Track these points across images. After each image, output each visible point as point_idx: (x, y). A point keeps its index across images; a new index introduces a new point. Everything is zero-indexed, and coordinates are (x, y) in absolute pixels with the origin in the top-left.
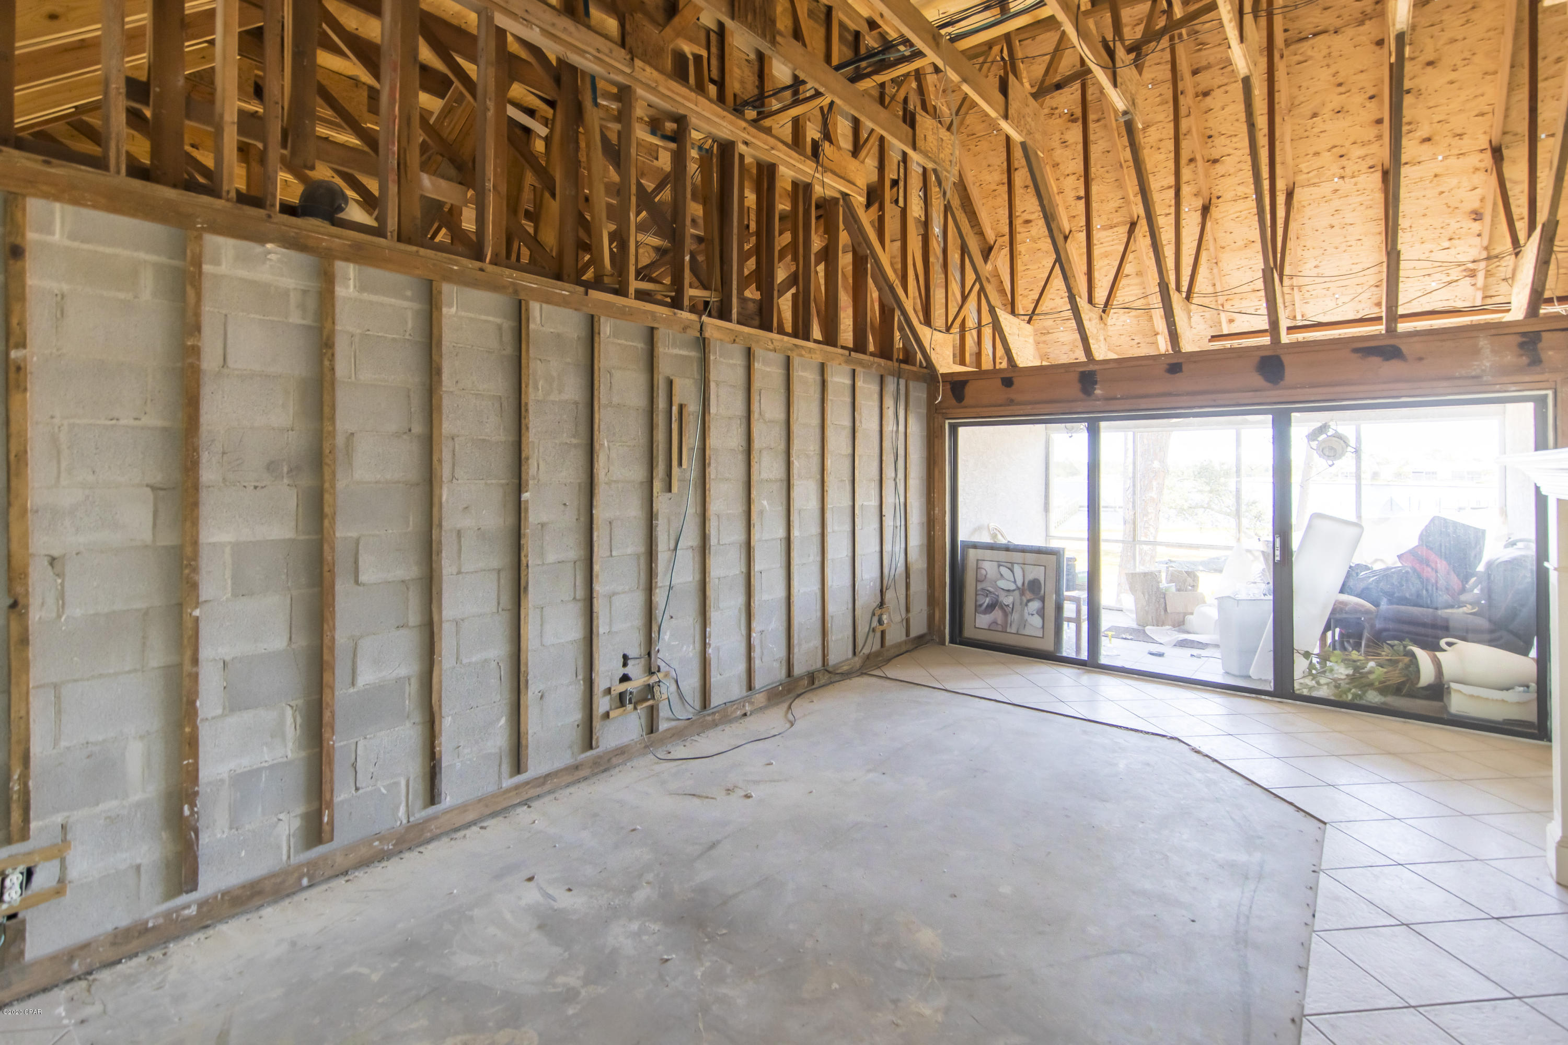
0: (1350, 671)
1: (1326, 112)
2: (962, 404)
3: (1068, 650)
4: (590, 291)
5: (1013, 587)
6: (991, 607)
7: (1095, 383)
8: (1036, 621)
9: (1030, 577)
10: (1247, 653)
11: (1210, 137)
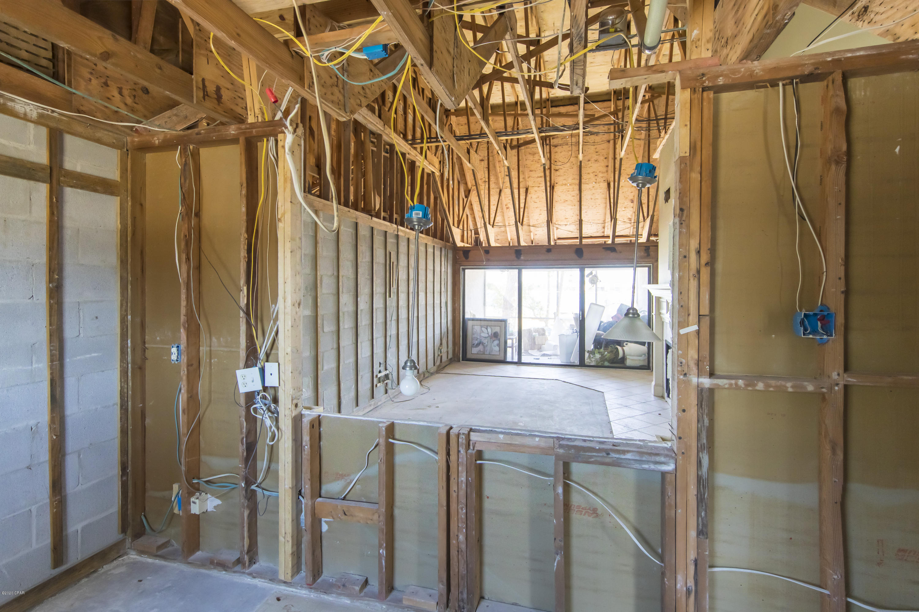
0: (600, 356)
1: (592, 160)
2: (468, 260)
3: (509, 359)
4: (373, 218)
5: (487, 335)
6: (478, 345)
7: (521, 254)
8: (497, 349)
9: (494, 331)
10: (569, 354)
11: (556, 161)
